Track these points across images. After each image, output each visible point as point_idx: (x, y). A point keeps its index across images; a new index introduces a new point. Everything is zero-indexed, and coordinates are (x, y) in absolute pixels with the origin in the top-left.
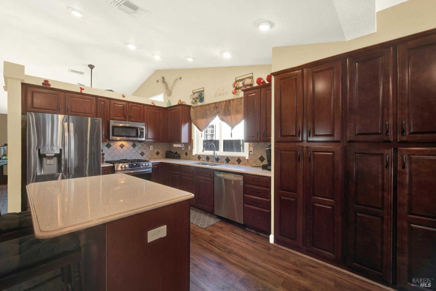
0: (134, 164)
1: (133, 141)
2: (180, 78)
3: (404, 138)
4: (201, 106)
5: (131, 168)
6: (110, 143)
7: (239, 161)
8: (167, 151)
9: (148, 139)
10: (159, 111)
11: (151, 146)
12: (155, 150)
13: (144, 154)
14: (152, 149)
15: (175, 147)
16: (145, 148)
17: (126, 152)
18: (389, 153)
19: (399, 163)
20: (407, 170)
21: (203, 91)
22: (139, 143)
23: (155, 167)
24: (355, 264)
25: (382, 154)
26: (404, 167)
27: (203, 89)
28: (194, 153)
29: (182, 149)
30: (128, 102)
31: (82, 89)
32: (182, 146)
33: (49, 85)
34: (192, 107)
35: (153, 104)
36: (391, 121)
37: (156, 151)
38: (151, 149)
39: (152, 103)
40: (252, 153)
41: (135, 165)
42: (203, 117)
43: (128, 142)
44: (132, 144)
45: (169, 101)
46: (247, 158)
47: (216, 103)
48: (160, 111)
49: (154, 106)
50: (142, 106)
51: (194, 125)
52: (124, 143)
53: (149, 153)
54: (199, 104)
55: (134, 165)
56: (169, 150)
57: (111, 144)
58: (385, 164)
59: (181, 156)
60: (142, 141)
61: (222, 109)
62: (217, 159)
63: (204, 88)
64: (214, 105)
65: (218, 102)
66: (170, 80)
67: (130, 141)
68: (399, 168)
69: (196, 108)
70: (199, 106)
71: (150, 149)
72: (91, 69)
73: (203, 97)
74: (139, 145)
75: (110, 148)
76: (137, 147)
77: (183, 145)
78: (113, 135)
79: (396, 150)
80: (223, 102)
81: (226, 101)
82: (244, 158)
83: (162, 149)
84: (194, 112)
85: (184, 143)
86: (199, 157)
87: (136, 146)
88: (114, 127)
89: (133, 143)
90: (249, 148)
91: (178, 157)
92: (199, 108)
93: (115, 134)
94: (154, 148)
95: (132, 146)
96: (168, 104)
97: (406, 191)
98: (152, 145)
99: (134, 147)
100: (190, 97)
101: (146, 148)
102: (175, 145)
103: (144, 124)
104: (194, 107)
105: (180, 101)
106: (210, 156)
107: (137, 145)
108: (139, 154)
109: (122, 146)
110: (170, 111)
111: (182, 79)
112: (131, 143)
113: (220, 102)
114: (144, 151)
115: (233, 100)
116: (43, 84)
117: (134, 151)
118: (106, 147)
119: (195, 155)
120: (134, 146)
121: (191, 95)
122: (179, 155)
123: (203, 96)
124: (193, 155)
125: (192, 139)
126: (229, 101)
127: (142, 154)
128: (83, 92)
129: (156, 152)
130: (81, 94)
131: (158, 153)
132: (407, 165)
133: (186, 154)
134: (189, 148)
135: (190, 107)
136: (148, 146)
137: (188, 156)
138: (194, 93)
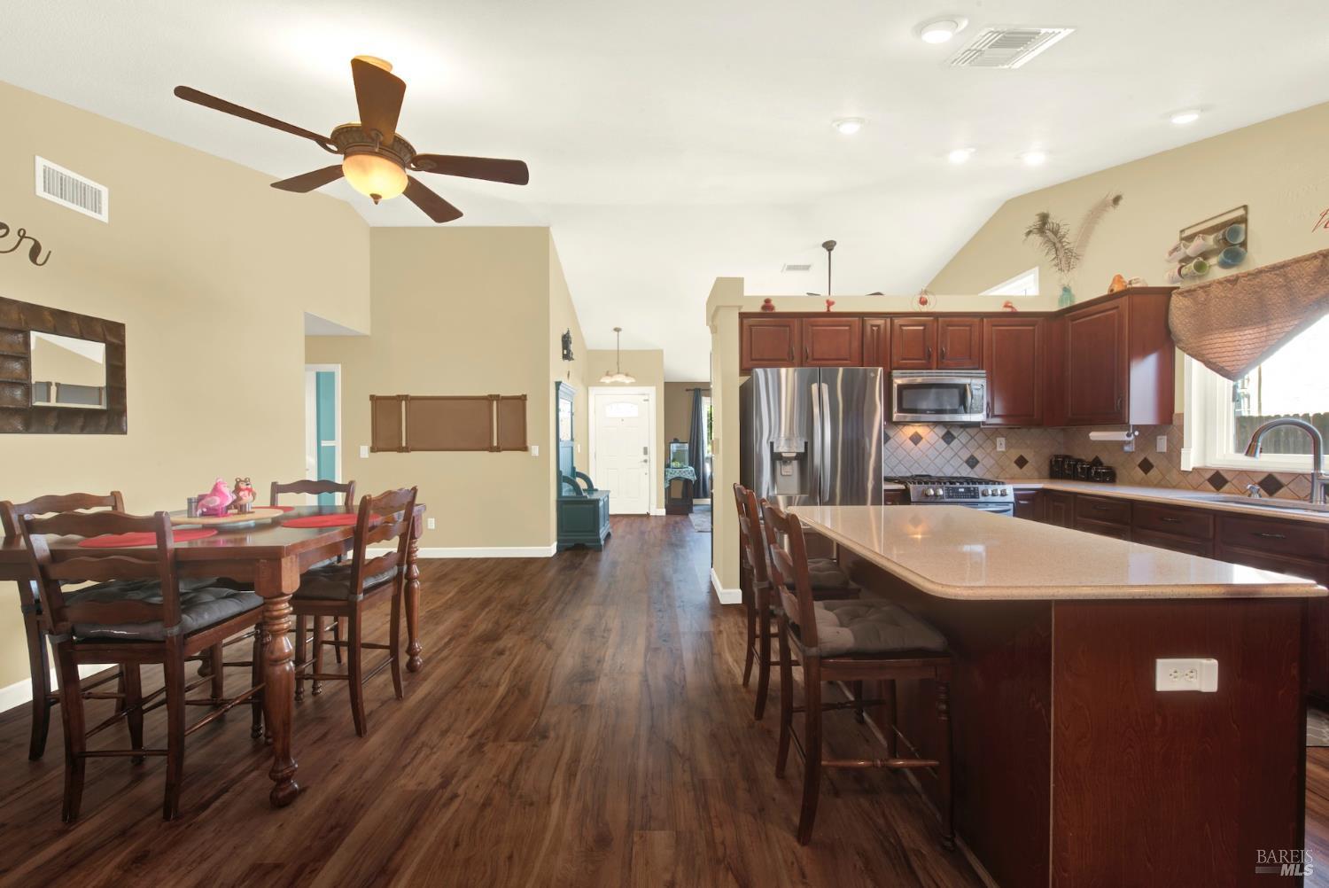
1: (944, 424)
2: (1117, 200)
4: (1233, 281)
5: (952, 497)
8: (1057, 456)
9: (994, 416)
10: (1031, 328)
11: (998, 439)
12: (1012, 451)
13: (977, 462)
14: (1003, 449)
15: (1094, 442)
16: (980, 446)
17: (927, 456)
21: (1241, 220)
22: (962, 430)
23: (1022, 502)
27: (1241, 212)
28: (1191, 459)
29: (1127, 448)
30: (936, 316)
31: (830, 303)
32: (1128, 435)
33: (772, 308)
34: (1181, 294)
35: (1009, 310)
37: (1015, 454)
38: (999, 449)
39: (1006, 306)
41: (963, 490)
42: (1239, 322)
43: (931, 428)
44: (943, 433)
45: (1066, 290)
48: (1034, 326)
49: (1015, 314)
50: (977, 320)
51: (1187, 357)
52: (921, 430)
53: (992, 462)
55: (960, 490)
56: (1063, 452)
57: (890, 433)
59: (1120, 473)
60: (976, 425)
63: (1245, 207)
66: (1068, 219)
67: (936, 423)
69: (1200, 291)
70: (1220, 283)
71: (996, 448)
72: (827, 253)
73: (1244, 244)
74: (962, 437)
75: (887, 445)
76: (956, 440)
77: (1137, 433)
78: (900, 409)
83: (1038, 447)
84: (1187, 307)
85: (1137, 427)
86: (1218, 480)
87: (953, 438)
88: (901, 388)
89: (946, 430)
91: (1110, 477)
93: (905, 406)
94: (1008, 446)
95: (942, 438)
96: (1061, 301)
98: (1003, 436)
99: (948, 443)
100: (1167, 255)
101: (984, 446)
102: (1095, 435)
103: (984, 371)
104: (1189, 292)
105: (1119, 278)
106: (1282, 474)
107: (955, 434)
108: (962, 462)
109: (916, 439)
110: (1073, 320)
111: (1121, 202)
112: (941, 431)
114: (978, 456)
116: (763, 308)
117: (948, 454)
119: (1193, 469)
120: (948, 438)
121: (1176, 249)
122: (1110, 468)
123: (1241, 239)
124: (1183, 468)
125: (1177, 410)
127: (972, 462)
128: (833, 309)
129: (1015, 458)
130: (828, 314)
131: (1021, 462)
133: (1146, 466)
134: (1162, 444)
135: (1166, 293)
136: (989, 438)
137: (1152, 473)
138: (1190, 238)
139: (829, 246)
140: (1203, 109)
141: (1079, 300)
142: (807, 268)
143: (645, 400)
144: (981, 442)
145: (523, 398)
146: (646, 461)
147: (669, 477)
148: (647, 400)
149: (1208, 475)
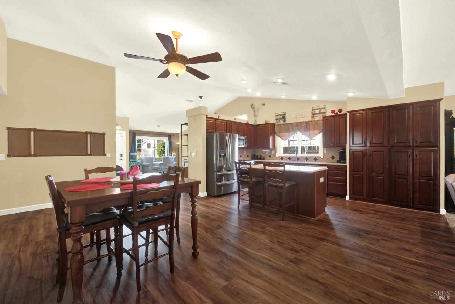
2: (264, 105)
3: (417, 145)
4: (284, 124)
7: (316, 159)
8: (253, 155)
9: (245, 146)
18: (410, 151)
19: (415, 155)
20: (418, 158)
21: (285, 114)
24: (395, 202)
25: (407, 152)
26: (416, 157)
28: (277, 155)
29: (267, 153)
30: (238, 123)
31: (219, 116)
35: (248, 123)
36: (411, 137)
39: (247, 122)
40: (326, 154)
42: (286, 132)
46: (322, 157)
47: (297, 123)
48: (252, 127)
49: (249, 124)
50: (245, 125)
51: (277, 136)
53: (244, 156)
54: (282, 123)
56: (253, 154)
58: (409, 156)
59: (265, 158)
61: (302, 127)
62: (298, 159)
63: (286, 112)
64: (296, 124)
65: (299, 122)
66: (256, 105)
68: (415, 157)
71: (244, 153)
72: (200, 99)
73: (286, 118)
79: (413, 149)
80: (303, 122)
81: (306, 122)
82: (320, 157)
83: (250, 153)
84: (278, 128)
85: (270, 149)
86: (282, 158)
90: (323, 151)
91: (263, 159)
92: (282, 126)
94: (246, 153)
96: (255, 123)
97: (418, 167)
98: (246, 150)
102: (264, 150)
103: (246, 136)
104: (278, 125)
105: (266, 121)
106: (291, 157)
113: (300, 123)
115: (311, 121)
119: (279, 156)
121: (275, 117)
122: (264, 157)
125: (275, 146)
126: (308, 122)
127: (241, 156)
130: (219, 119)
131: (248, 156)
132: (418, 156)
133: (270, 156)
134: (273, 152)
135: (274, 124)
137: (271, 158)
138: (277, 115)
139: (201, 97)
140: (286, 96)
141: (258, 124)
142: (192, 101)
143: (121, 136)
144: (242, 152)
145: (103, 134)
146: (121, 159)
147: (131, 165)
148: (122, 136)
149: (280, 158)
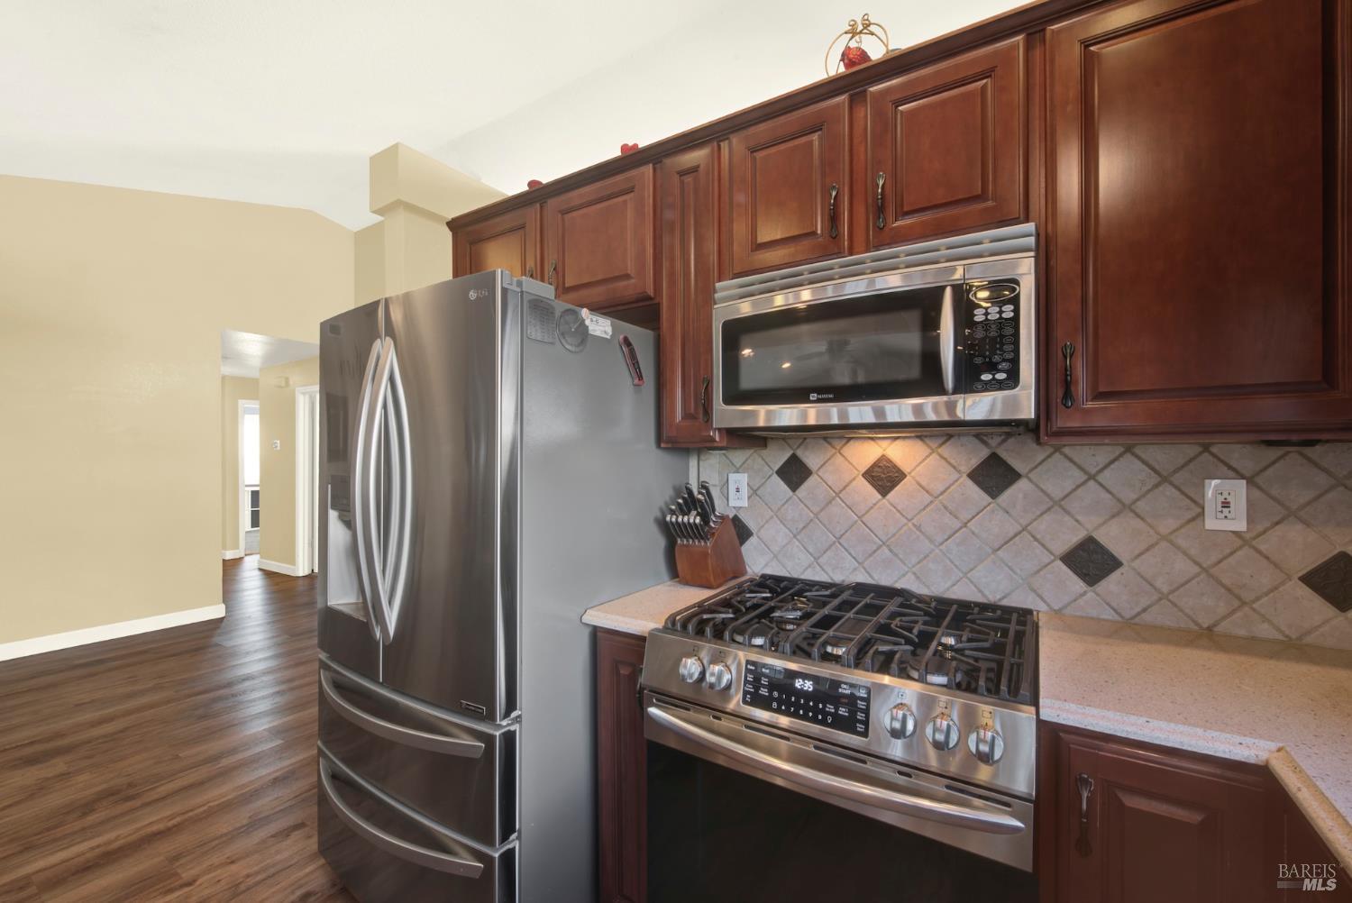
0: (805, 676)
6: (799, 453)
11: (1214, 485)
12: (1293, 532)
13: (1114, 563)
14: (1241, 525)
16: (1124, 508)
17: (918, 528)
30: (860, 81)
37: (1304, 550)
38: (1211, 523)
41: (808, 686)
43: (934, 443)
44: (975, 462)
52: (900, 452)
53: (1183, 568)
55: (798, 684)
57: (811, 459)
71: (1200, 517)
74: (1044, 474)
75: (803, 490)
76: (1022, 484)
78: (736, 396)
87: (1011, 476)
89: (984, 453)
93: (746, 383)
94: (1270, 513)
95: (972, 476)
98: (1234, 475)
99: (994, 492)
101: (1141, 506)
107: (1020, 463)
108: (1046, 558)
109: (884, 477)
112: (969, 455)
114: (1114, 538)
117: (996, 527)
118: (776, 480)
120: (993, 475)
127: (1091, 561)
129: (1307, 564)
136: (1164, 479)
144: (1127, 496)
